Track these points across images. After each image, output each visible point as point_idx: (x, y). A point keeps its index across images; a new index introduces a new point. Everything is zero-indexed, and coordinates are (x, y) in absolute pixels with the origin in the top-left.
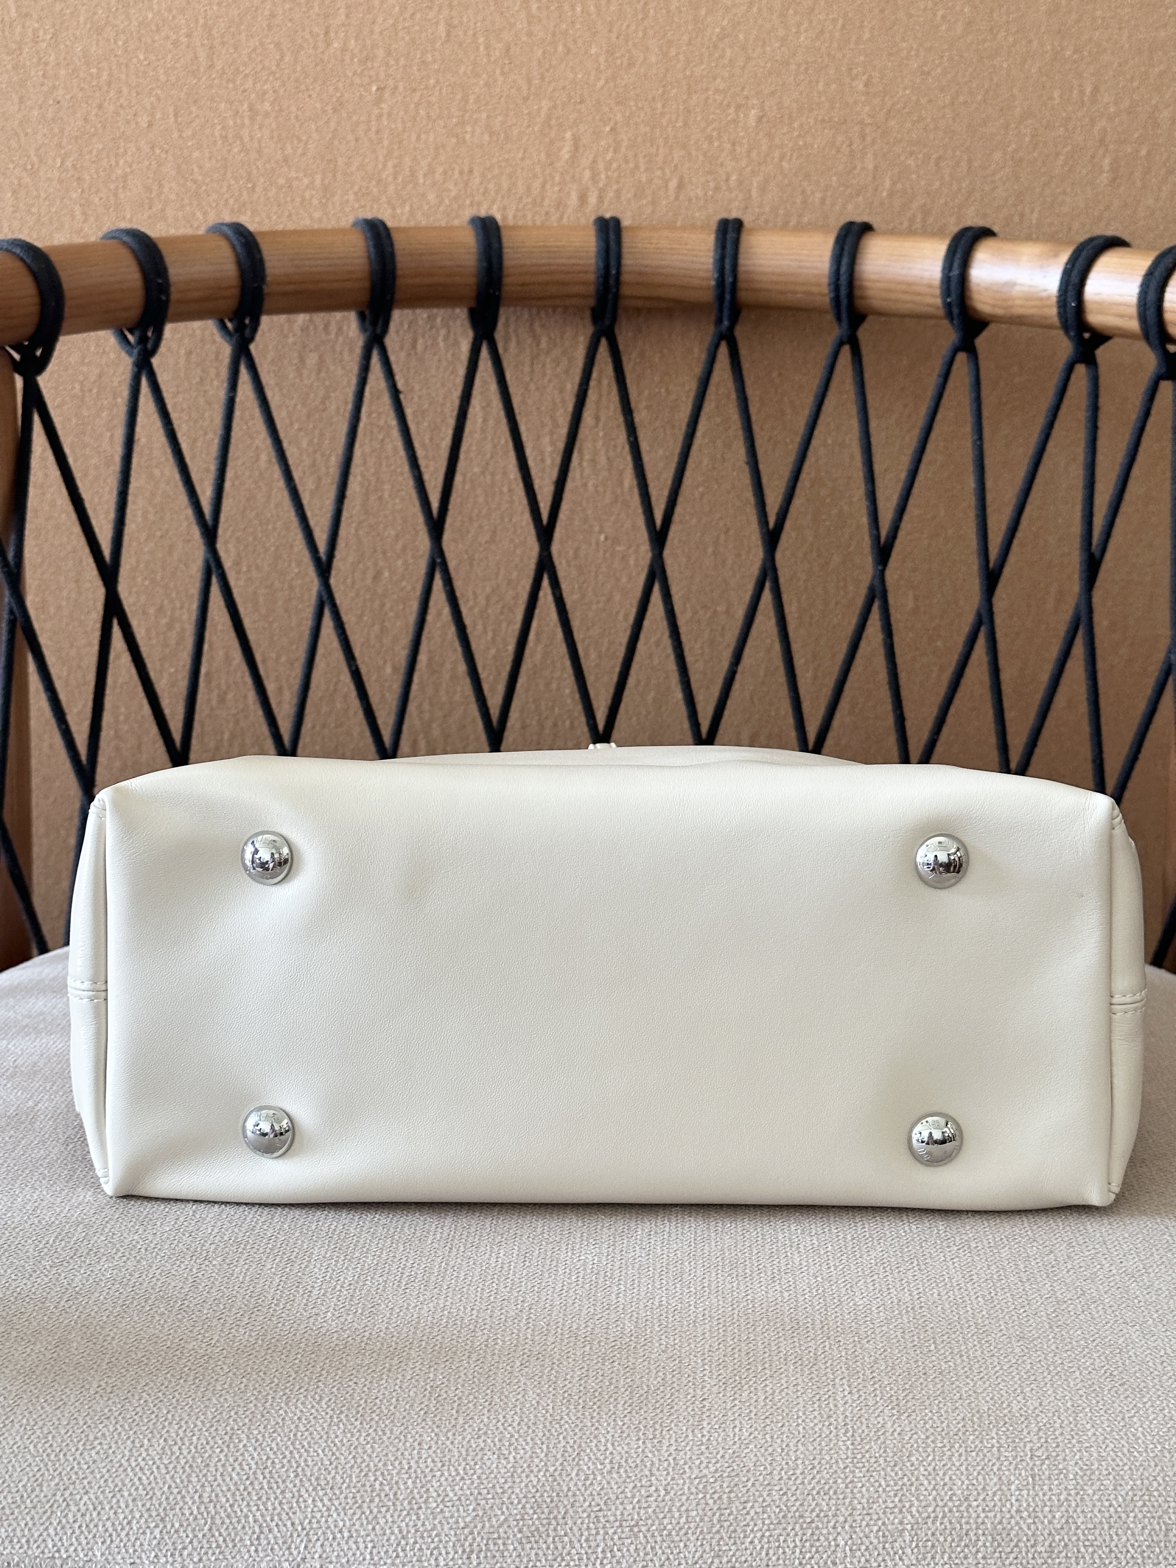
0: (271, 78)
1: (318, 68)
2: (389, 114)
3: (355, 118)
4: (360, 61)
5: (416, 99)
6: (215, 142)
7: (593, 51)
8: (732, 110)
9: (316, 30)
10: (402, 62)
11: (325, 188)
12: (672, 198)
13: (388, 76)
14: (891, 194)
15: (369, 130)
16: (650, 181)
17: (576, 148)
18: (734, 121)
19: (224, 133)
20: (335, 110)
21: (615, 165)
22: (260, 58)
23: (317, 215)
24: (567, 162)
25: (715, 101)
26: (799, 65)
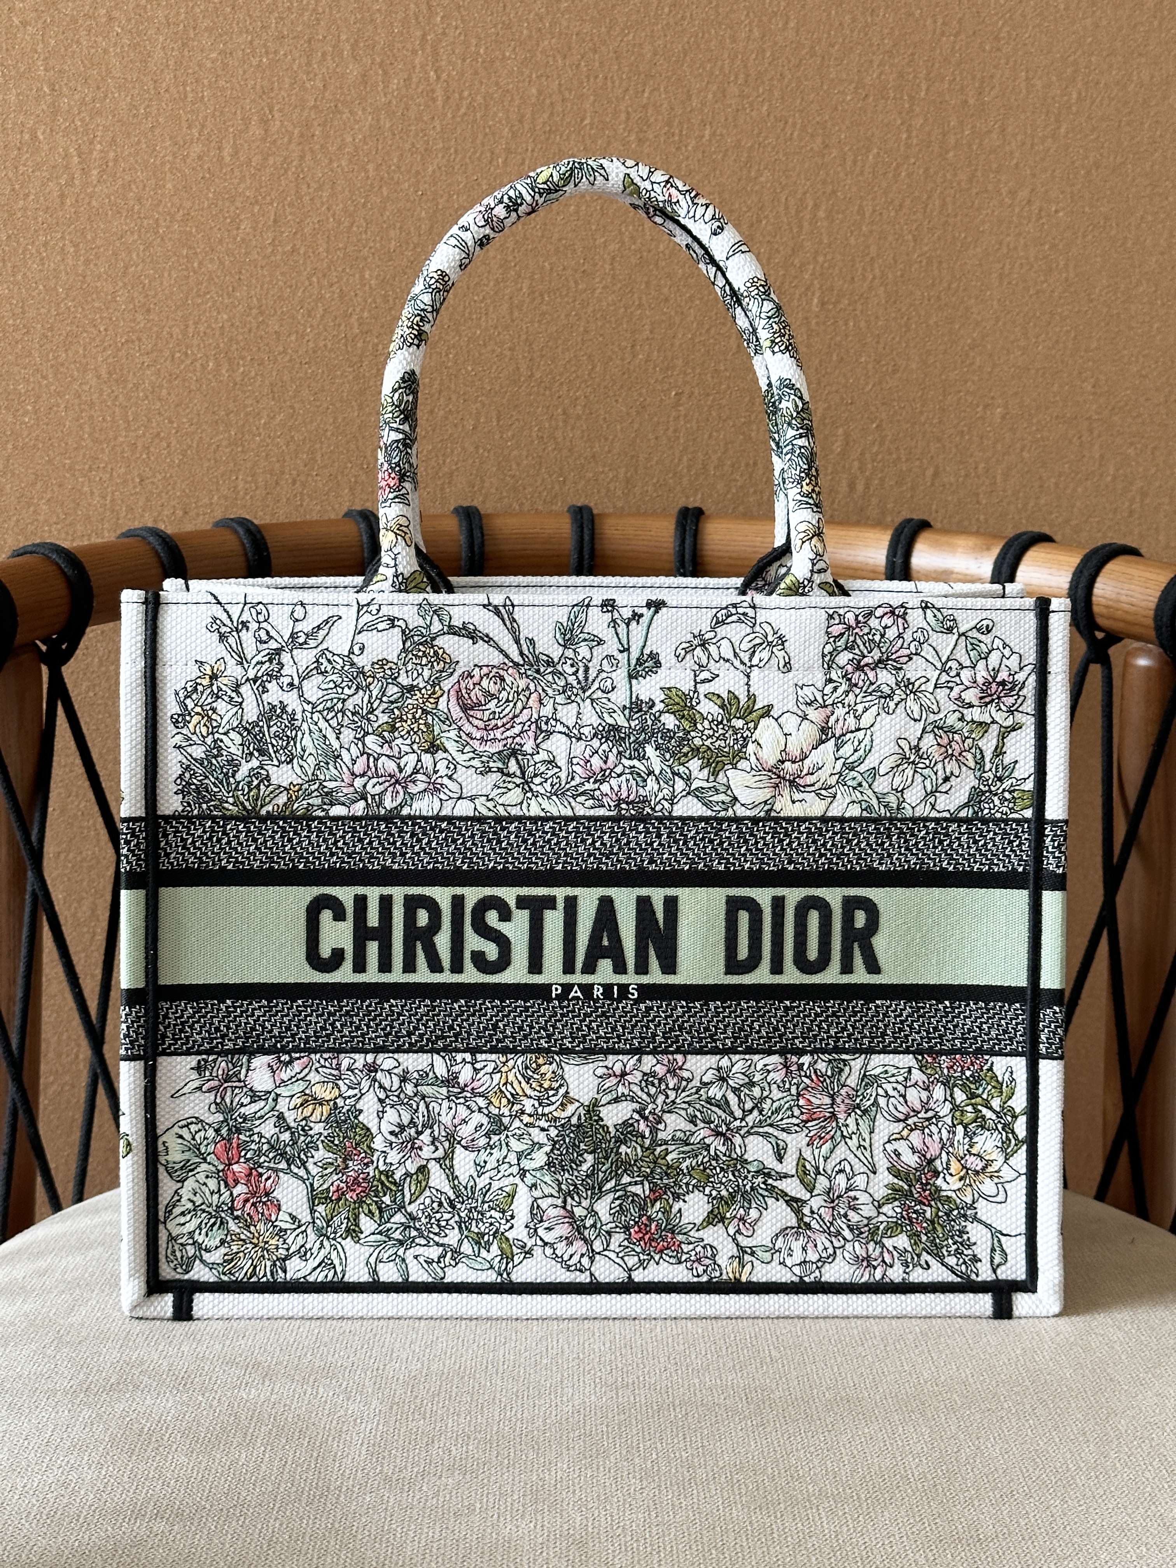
0: (583, 385)
1: (626, 376)
2: (686, 416)
3: (656, 419)
4: (661, 369)
5: (709, 403)
6: (533, 441)
7: (863, 359)
8: (980, 409)
9: (624, 344)
10: (698, 371)
11: (628, 481)
12: (929, 484)
13: (685, 383)
14: (1115, 478)
15: (667, 429)
16: (910, 470)
17: (847, 444)
18: (982, 418)
19: (540, 434)
20: (638, 413)
21: (880, 457)
22: (573, 369)
23: (620, 504)
24: (838, 454)
25: (966, 401)
26: (1037, 370)
